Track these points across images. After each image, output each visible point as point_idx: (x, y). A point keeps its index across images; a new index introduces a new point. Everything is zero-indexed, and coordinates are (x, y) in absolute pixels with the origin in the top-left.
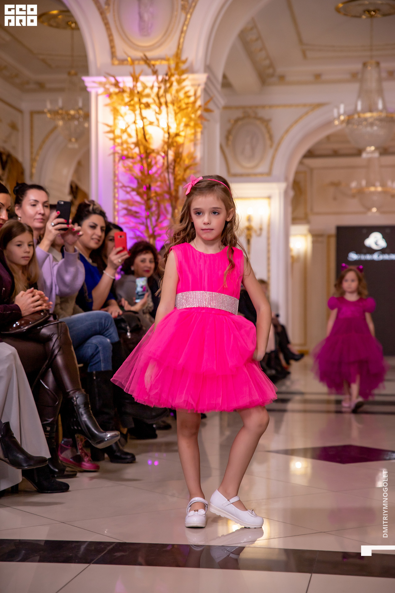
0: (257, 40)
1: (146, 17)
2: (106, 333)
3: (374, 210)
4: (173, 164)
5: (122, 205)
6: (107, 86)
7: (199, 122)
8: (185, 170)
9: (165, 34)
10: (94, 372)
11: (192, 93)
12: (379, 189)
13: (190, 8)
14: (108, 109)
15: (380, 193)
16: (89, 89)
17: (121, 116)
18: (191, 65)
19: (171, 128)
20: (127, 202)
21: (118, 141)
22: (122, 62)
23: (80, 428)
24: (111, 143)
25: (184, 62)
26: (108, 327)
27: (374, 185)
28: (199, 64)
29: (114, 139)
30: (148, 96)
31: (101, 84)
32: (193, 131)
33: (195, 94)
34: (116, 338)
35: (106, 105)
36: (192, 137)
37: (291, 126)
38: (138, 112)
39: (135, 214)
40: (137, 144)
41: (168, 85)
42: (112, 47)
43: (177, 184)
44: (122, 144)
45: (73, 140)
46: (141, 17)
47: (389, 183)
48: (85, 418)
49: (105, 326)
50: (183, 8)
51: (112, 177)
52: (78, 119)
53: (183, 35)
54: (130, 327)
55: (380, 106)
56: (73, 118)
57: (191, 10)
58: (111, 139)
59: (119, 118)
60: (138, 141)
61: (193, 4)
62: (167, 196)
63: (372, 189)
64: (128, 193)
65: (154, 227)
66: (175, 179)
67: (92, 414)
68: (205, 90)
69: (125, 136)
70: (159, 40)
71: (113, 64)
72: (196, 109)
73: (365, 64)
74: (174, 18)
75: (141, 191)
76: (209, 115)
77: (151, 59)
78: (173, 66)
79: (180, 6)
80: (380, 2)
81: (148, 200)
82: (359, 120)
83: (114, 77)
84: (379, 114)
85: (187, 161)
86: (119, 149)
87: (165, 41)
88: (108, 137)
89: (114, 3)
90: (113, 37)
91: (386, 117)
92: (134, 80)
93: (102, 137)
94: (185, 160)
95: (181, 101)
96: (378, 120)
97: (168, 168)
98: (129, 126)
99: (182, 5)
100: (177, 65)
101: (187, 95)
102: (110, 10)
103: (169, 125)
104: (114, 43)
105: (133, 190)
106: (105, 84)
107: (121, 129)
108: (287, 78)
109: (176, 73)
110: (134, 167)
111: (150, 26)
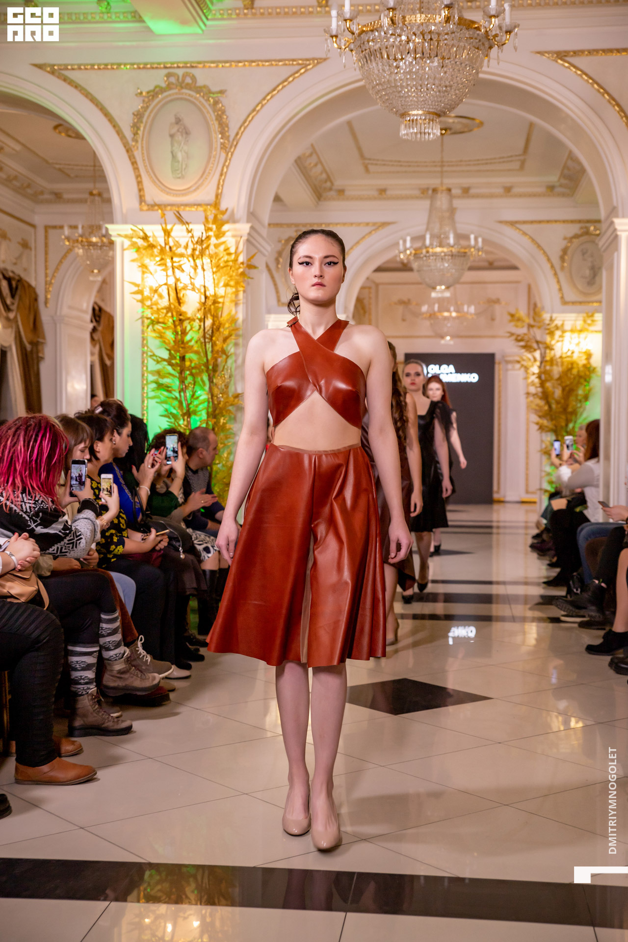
0: (311, 155)
1: (180, 156)
3: (448, 338)
4: (210, 332)
5: (151, 378)
6: (134, 240)
7: (241, 279)
8: (225, 340)
9: (201, 177)
11: (232, 250)
12: (454, 314)
13: (231, 147)
14: (135, 265)
15: (454, 318)
16: (113, 239)
17: (151, 274)
18: (233, 213)
19: (209, 290)
20: (158, 373)
21: (148, 303)
22: (153, 206)
24: (139, 306)
25: (224, 213)
27: (448, 311)
28: (241, 212)
30: (182, 255)
31: (126, 236)
32: (234, 290)
33: (237, 248)
35: (133, 261)
36: (234, 296)
37: (351, 248)
38: (170, 272)
40: (169, 309)
42: (140, 190)
43: (216, 355)
44: (150, 307)
45: (96, 271)
46: (174, 157)
47: (465, 308)
50: (223, 147)
53: (223, 177)
55: (452, 241)
56: (95, 246)
57: (232, 150)
58: (138, 301)
59: (149, 275)
60: (170, 305)
61: (235, 143)
62: (204, 368)
63: (446, 314)
64: (158, 362)
65: (188, 405)
66: (212, 346)
68: (248, 241)
70: (196, 183)
71: (141, 210)
72: (237, 266)
73: (435, 190)
74: (212, 159)
75: (173, 361)
76: (253, 272)
77: (186, 205)
78: (211, 218)
79: (219, 144)
80: (451, 120)
81: (181, 372)
82: (428, 255)
83: (142, 230)
84: (451, 249)
85: (227, 325)
86: (148, 313)
87: (202, 184)
88: (135, 299)
89: (142, 140)
90: (141, 178)
91: (459, 252)
92: (165, 235)
93: (128, 297)
94: (225, 324)
95: (220, 259)
96: (449, 255)
97: (204, 337)
98: (160, 286)
99: (222, 144)
100: (215, 217)
101: (228, 251)
102: (138, 148)
103: (206, 285)
104: (142, 185)
105: (164, 360)
106: (132, 237)
107: (151, 288)
108: (347, 193)
109: (214, 227)
110: (165, 333)
111: (184, 167)
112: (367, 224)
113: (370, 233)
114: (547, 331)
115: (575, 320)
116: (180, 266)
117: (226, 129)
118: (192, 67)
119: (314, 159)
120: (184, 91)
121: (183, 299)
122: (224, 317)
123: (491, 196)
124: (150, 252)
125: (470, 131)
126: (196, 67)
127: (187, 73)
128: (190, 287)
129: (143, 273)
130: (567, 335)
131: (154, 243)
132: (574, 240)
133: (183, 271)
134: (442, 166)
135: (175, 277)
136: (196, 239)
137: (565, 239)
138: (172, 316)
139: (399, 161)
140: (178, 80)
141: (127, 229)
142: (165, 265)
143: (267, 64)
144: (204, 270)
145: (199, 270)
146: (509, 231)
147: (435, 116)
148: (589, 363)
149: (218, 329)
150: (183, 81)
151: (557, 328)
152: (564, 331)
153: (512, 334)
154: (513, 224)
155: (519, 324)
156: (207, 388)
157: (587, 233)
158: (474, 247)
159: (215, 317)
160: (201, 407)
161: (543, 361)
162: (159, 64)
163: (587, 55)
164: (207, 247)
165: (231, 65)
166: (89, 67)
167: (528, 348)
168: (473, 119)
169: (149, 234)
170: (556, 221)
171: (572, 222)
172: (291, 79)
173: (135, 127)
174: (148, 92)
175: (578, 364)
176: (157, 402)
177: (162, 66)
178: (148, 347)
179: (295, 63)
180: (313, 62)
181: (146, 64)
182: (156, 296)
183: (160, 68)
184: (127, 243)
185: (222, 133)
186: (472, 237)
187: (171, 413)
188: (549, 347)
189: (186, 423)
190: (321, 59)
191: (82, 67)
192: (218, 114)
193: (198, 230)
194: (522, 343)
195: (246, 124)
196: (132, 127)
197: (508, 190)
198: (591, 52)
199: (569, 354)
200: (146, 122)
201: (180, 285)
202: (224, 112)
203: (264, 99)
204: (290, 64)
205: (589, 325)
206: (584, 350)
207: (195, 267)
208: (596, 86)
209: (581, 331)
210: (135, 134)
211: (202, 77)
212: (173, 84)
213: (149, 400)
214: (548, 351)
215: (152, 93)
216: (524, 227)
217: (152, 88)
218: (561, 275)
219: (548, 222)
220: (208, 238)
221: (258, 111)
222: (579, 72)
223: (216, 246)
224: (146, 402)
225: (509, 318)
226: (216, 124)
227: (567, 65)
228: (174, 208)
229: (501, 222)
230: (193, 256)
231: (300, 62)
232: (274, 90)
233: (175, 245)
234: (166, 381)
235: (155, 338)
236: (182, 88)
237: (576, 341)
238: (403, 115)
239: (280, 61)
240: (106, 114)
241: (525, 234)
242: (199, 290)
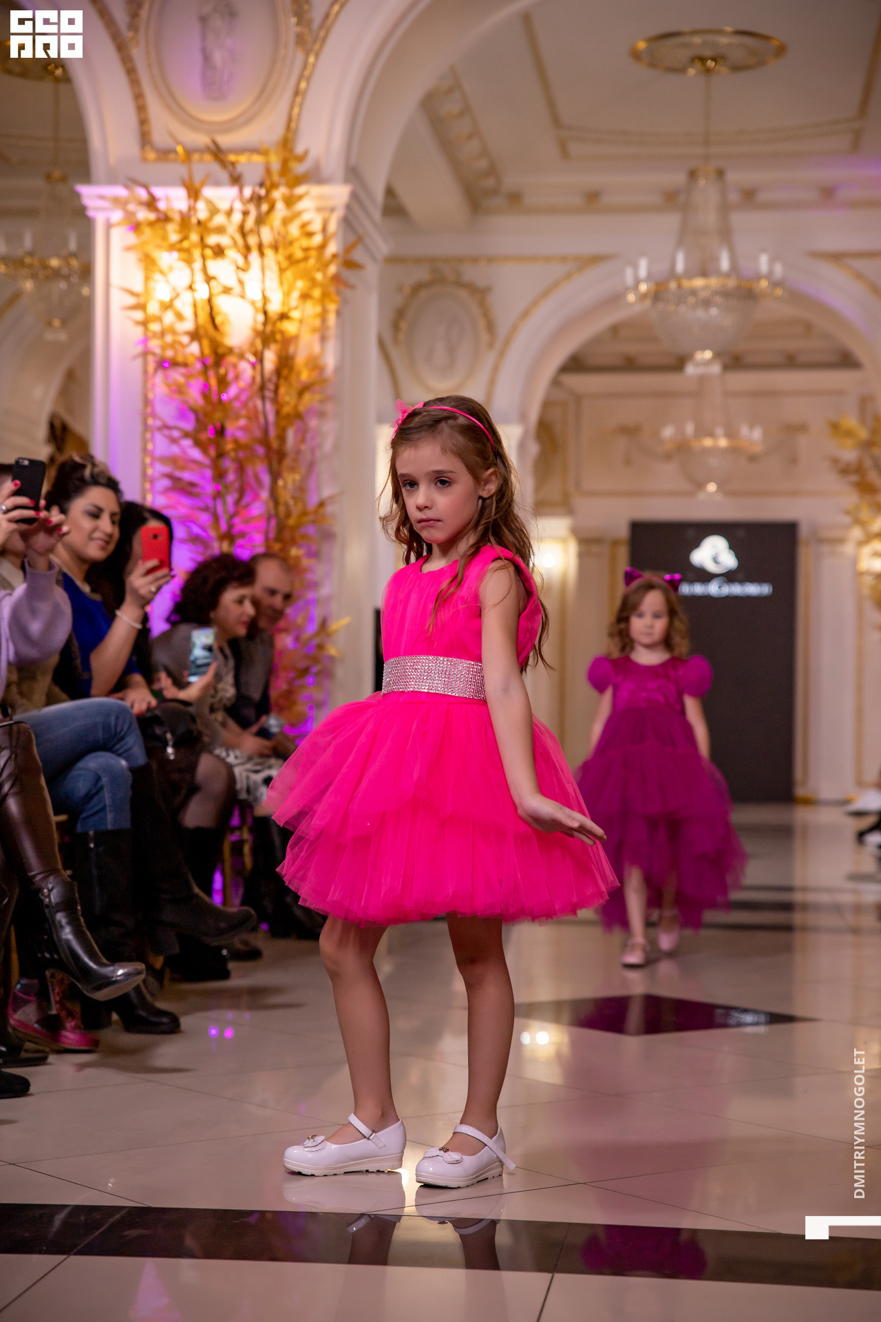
0: (461, 114)
1: (218, 57)
2: (117, 746)
3: (712, 487)
4: (274, 379)
5: (161, 468)
6: (131, 207)
7: (332, 289)
8: (301, 394)
9: (259, 97)
10: (91, 833)
11: (316, 226)
12: (723, 443)
13: (315, 42)
14: (132, 257)
15: (723, 451)
16: (91, 213)
17: (162, 272)
18: (317, 166)
19: (270, 301)
20: (172, 460)
21: (155, 327)
22: (165, 154)
23: (56, 956)
24: (138, 332)
25: (301, 159)
26: (123, 733)
27: (711, 435)
28: (333, 163)
29: (144, 323)
30: (220, 230)
32: (318, 309)
33: (324, 229)
34: (141, 758)
35: (129, 249)
36: (317, 322)
37: (534, 304)
38: (198, 265)
39: (189, 489)
40: (195, 335)
41: (265, 207)
42: (143, 122)
43: (283, 423)
44: (162, 334)
45: (57, 323)
46: (207, 59)
47: (744, 431)
48: (67, 934)
49: (116, 729)
50: (300, 40)
51: (139, 405)
52: (67, 278)
53: (299, 99)
54: (173, 734)
55: (725, 264)
56: (56, 274)
57: (317, 47)
58: (138, 323)
59: (158, 276)
60: (197, 328)
61: (322, 34)
62: (261, 450)
63: (708, 442)
64: (174, 441)
65: (232, 517)
66: (278, 413)
67: (84, 925)
68: (347, 222)
69: (169, 318)
70: (247, 110)
71: (144, 159)
72: (325, 262)
74: (279, 65)
75: (203, 437)
76: (355, 276)
77: (229, 151)
78: (276, 166)
79: (292, 36)
80: (724, 40)
81: (218, 457)
82: (680, 293)
83: (146, 189)
84: (722, 280)
85: (305, 373)
87: (260, 111)
88: (130, 318)
89: (147, 27)
90: (144, 97)
91: (737, 288)
92: (190, 196)
93: (118, 317)
94: (300, 372)
95: (292, 244)
96: (720, 295)
97: (262, 393)
98: (179, 294)
99: (297, 35)
100: (285, 166)
101: (307, 230)
102: (138, 42)
103: (267, 294)
104: (146, 112)
105: (186, 434)
106: (127, 204)
107: (161, 301)
108: (527, 200)
109: (282, 182)
110: (188, 385)
111: (226, 77)
112: (564, 259)
113: (568, 276)
117: (307, 6)
121: (225, 329)
123: (797, 205)
124: (161, 233)
125: (761, 63)
128: (236, 290)
129: (148, 272)
131: (168, 212)
135: (207, 275)
136: (248, 195)
138: (202, 350)
141: (118, 190)
142: (189, 250)
144: (262, 257)
145: (254, 258)
146: (829, 271)
149: (288, 377)
153: (834, 461)
154: (836, 257)
155: (846, 440)
156: (266, 492)
158: (766, 278)
159: (282, 351)
160: (254, 525)
167: (865, 486)
168: (767, 38)
169: (161, 199)
173: (134, 4)
178: (154, 414)
182: (170, 315)
184: (117, 216)
185: (299, 14)
186: (764, 258)
197: (828, 193)
207: (246, 251)
210: (134, 16)
216: (858, 264)
223: (286, 217)
229: (814, 254)
230: (241, 228)
233: (208, 213)
234: (189, 474)
235: (168, 395)
241: (859, 276)
242: (253, 299)
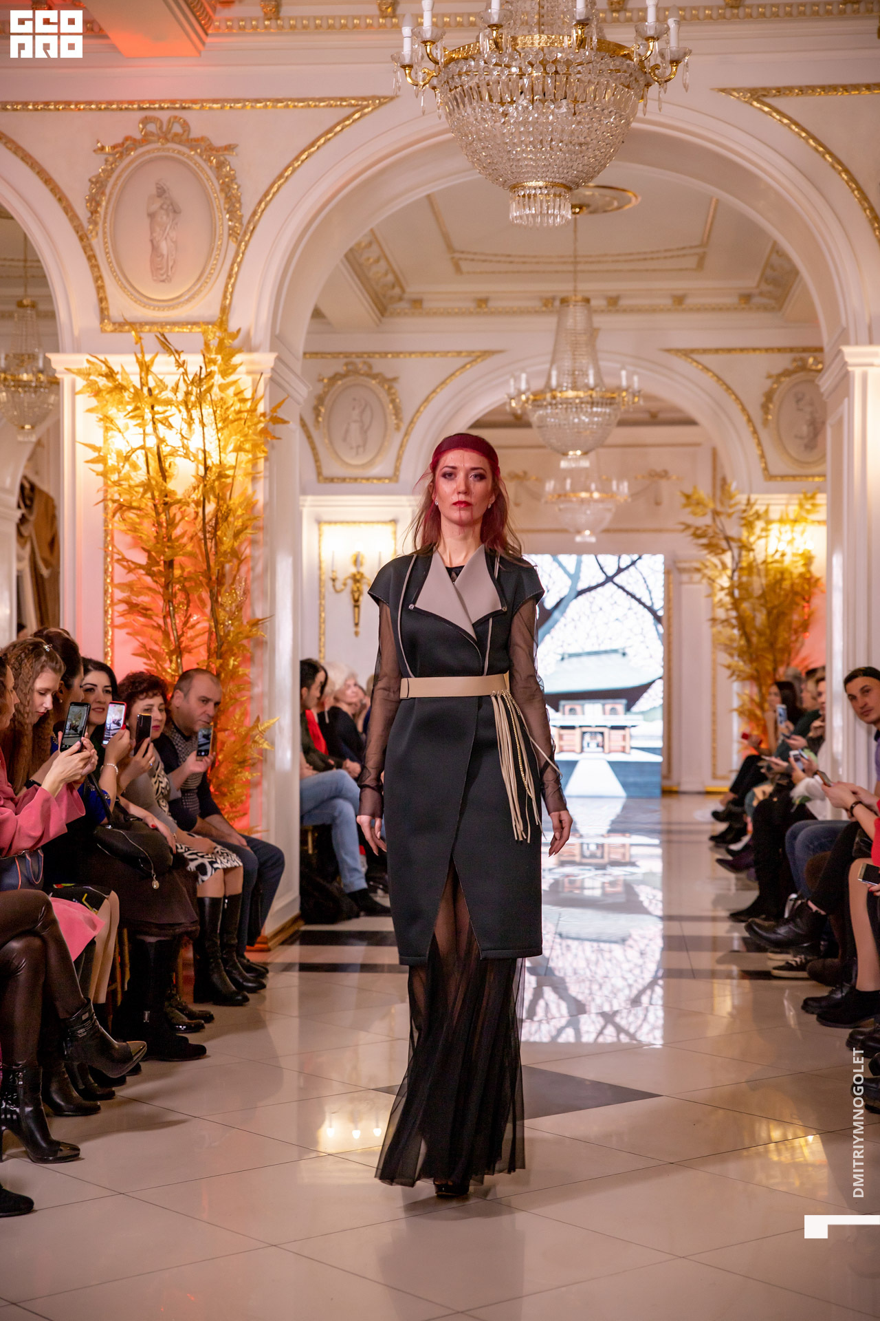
1: (164, 247)
3: (587, 532)
4: (214, 522)
5: (119, 595)
6: (92, 377)
7: (260, 440)
8: (236, 535)
9: (198, 279)
11: (248, 394)
12: (596, 495)
13: (245, 233)
14: (93, 418)
15: (596, 501)
16: (58, 375)
17: (119, 431)
18: (248, 334)
19: (209, 456)
20: (129, 586)
21: (115, 477)
22: (122, 325)
24: (99, 481)
25: (234, 336)
27: (588, 490)
28: (261, 335)
29: (104, 474)
30: (168, 402)
31: (79, 373)
32: (250, 456)
33: (255, 391)
35: (90, 410)
36: (250, 466)
37: (434, 391)
38: (149, 429)
39: (142, 610)
40: (147, 486)
43: (222, 559)
44: (117, 483)
45: (27, 426)
46: (155, 248)
47: (614, 485)
50: (232, 232)
51: (102, 535)
52: (36, 389)
53: (233, 280)
55: (591, 381)
57: (247, 238)
58: (97, 475)
59: (116, 433)
61: (251, 227)
62: (204, 580)
63: (584, 495)
64: (130, 571)
65: (179, 637)
66: (216, 545)
68: (274, 381)
69: (126, 469)
70: (189, 290)
71: (103, 331)
72: (256, 420)
73: (564, 301)
74: (215, 253)
75: (155, 569)
76: (279, 429)
77: (174, 324)
78: (214, 343)
79: (226, 229)
80: (588, 193)
81: (166, 586)
82: (554, 402)
83: (105, 362)
84: (590, 392)
85: (239, 512)
86: (114, 493)
87: (199, 291)
88: (93, 470)
89: (105, 222)
90: (103, 281)
91: (602, 397)
92: (141, 370)
93: (81, 467)
94: (236, 510)
95: (227, 409)
96: (588, 403)
97: (204, 530)
98: (134, 451)
99: (230, 228)
100: (221, 342)
101: (240, 396)
102: (97, 234)
103: (207, 449)
104: (104, 292)
105: (141, 567)
106: (89, 374)
107: (119, 454)
108: (426, 305)
109: (219, 357)
110: (140, 524)
111: (171, 264)
112: (459, 353)
113: (463, 368)
114: (743, 522)
115: (787, 505)
116: (166, 419)
117: (238, 205)
118: (184, 108)
119: (374, 252)
120: (170, 145)
121: (170, 472)
122: (236, 499)
123: (653, 310)
124: (117, 397)
126: (189, 108)
127: (176, 117)
128: (182, 451)
129: (107, 429)
130: (775, 527)
131: (124, 383)
132: (783, 379)
133: (170, 426)
134: (576, 263)
135: (158, 437)
136: (191, 377)
137: (769, 377)
138: (153, 498)
139: (509, 256)
140: (161, 128)
141: (81, 361)
142: (143, 417)
143: (301, 104)
144: (203, 425)
145: (197, 426)
146: (680, 363)
147: (563, 190)
148: (809, 571)
149: (226, 518)
150: (169, 130)
151: (758, 516)
152: (769, 522)
153: (688, 527)
154: (687, 353)
155: (699, 510)
156: (208, 610)
157: (803, 367)
158: (626, 390)
159: (218, 497)
160: (198, 641)
161: (737, 568)
162: (131, 103)
163: (798, 94)
164: (209, 390)
165: (244, 107)
166: (19, 107)
167: (712, 547)
168: (624, 190)
169: (116, 368)
170: (754, 350)
171: (780, 350)
172: (338, 128)
173: (94, 203)
174: (114, 147)
175: (791, 573)
176: (128, 634)
177: (135, 106)
178: (113, 546)
179: (344, 103)
180: (374, 102)
181: (111, 103)
182: (127, 466)
183: (133, 109)
184: (80, 383)
185: (231, 212)
186: (624, 373)
187: (151, 651)
188: (746, 547)
189: (174, 666)
190: (385, 98)
191: (9, 107)
192: (224, 183)
193: (194, 363)
194: (704, 541)
195: (268, 198)
196: (88, 201)
197: (679, 300)
198: (803, 90)
199: (777, 557)
200: (111, 194)
201: (165, 450)
202: (233, 179)
203: (297, 159)
204: (336, 106)
205: (808, 511)
206: (800, 552)
207: (190, 421)
208: (811, 142)
209: (795, 521)
210: (94, 212)
211: (199, 123)
212: (152, 134)
213: (116, 630)
214: (744, 553)
215: (119, 149)
216: (706, 359)
217: (120, 140)
218: (763, 434)
219: (742, 350)
220: (210, 375)
221: (287, 177)
222: (786, 121)
223: (223, 388)
224: (110, 633)
225: (683, 500)
226: (222, 196)
227: (766, 109)
228: (155, 328)
229: (668, 351)
230: (186, 403)
231: (353, 102)
232: (312, 145)
233: (158, 386)
234: (144, 599)
235: (125, 532)
236: (167, 140)
237: (787, 537)
238: (514, 187)
239: (321, 100)
240: (48, 181)
241: (706, 369)
242: (195, 456)
